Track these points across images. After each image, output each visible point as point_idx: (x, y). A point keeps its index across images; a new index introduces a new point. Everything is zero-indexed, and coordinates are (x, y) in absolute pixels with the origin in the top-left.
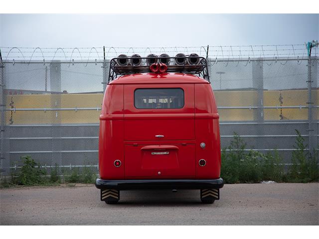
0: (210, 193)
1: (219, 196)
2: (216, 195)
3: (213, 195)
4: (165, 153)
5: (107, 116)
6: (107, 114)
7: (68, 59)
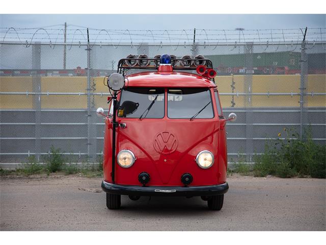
7: (157, 42)
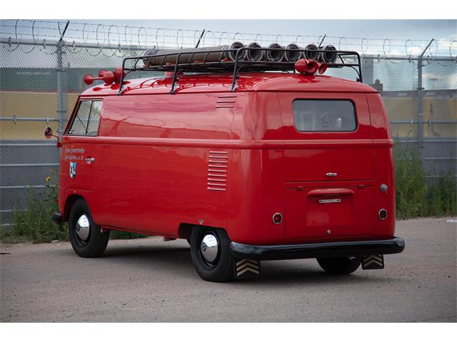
0: (373, 258)
1: (383, 263)
2: (380, 262)
3: (376, 262)
4: (335, 201)
5: (253, 143)
6: (253, 139)
